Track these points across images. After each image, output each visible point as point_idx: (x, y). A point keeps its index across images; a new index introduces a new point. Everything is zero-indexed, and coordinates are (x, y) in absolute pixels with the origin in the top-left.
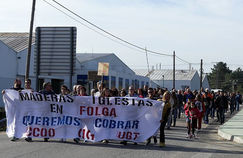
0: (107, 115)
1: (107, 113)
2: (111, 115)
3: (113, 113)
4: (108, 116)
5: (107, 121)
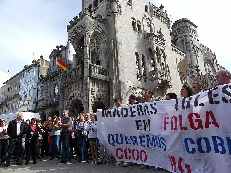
0: (200, 126)
1: (199, 122)
2: (207, 126)
3: (211, 120)
4: (202, 128)
5: (206, 139)
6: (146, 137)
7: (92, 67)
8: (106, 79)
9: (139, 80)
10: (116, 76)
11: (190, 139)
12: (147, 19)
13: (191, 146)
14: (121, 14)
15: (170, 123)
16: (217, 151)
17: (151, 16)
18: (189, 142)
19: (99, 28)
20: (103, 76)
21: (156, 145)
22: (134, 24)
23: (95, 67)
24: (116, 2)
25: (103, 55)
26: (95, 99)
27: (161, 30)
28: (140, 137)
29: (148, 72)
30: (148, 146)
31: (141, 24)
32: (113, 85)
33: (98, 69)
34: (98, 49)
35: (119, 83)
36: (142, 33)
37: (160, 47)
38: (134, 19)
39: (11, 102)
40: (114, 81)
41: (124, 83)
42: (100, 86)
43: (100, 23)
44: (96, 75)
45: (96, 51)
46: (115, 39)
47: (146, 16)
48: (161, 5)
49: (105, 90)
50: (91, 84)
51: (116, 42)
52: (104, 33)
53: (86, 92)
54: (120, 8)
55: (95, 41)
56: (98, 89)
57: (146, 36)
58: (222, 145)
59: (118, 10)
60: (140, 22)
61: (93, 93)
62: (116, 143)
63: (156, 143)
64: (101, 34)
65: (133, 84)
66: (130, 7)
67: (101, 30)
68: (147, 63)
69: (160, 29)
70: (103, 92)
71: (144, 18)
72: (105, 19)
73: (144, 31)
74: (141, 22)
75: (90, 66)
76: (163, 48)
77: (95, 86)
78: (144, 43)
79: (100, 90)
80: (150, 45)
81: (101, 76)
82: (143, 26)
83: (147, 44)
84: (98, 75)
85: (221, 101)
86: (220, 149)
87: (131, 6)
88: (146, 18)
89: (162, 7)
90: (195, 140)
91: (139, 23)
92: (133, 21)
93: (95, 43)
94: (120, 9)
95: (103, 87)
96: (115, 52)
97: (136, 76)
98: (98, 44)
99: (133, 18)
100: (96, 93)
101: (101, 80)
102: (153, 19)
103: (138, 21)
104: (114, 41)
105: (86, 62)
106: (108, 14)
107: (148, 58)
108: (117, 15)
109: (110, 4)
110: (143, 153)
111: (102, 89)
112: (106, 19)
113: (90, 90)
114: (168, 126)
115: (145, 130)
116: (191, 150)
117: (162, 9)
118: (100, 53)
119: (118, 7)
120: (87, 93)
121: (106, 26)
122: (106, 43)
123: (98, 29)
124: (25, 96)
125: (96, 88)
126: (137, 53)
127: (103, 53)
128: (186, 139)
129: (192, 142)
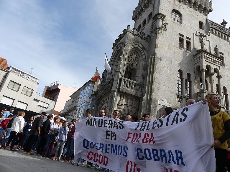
5: (149, 150)
6: (111, 145)
7: (122, 80)
8: (137, 95)
9: (178, 101)
10: (148, 93)
11: (140, 149)
12: (200, 35)
14: (166, 30)
16: (155, 160)
17: (207, 32)
18: (139, 151)
19: (140, 45)
20: (134, 91)
21: (117, 153)
22: (181, 40)
23: (126, 81)
24: (160, 19)
25: (140, 71)
26: (121, 114)
27: (218, 47)
28: (106, 145)
29: (193, 94)
30: (112, 153)
31: (192, 41)
32: (143, 101)
33: (130, 83)
34: (136, 65)
35: (150, 101)
36: (191, 50)
37: (212, 66)
38: (183, 36)
39: (71, 113)
40: (144, 98)
41: (157, 101)
42: (129, 101)
43: (142, 39)
44: (126, 89)
45: (134, 67)
46: (154, 54)
47: (199, 33)
48: (224, 21)
49: (135, 106)
50: (119, 98)
51: (155, 57)
52: (145, 49)
53: (111, 104)
54: (165, 24)
55: (134, 57)
56: (125, 103)
57: (196, 53)
58: (157, 155)
59: (162, 26)
60: (190, 39)
61: (119, 106)
62: (89, 147)
63: (117, 152)
64: (141, 50)
65: (170, 104)
66: (179, 23)
67: (141, 46)
68: (193, 83)
69: (216, 46)
70: (133, 108)
71: (196, 35)
72: (148, 36)
73: (194, 48)
74: (192, 39)
75: (121, 80)
76: (218, 68)
77: (123, 100)
78: (192, 61)
79: (128, 105)
80: (199, 63)
81: (132, 91)
82: (194, 43)
83: (196, 62)
84: (128, 89)
86: (156, 158)
87: (181, 22)
88: (198, 34)
89: (224, 23)
90: (143, 150)
91: (188, 40)
92: (181, 37)
93: (133, 59)
94: (165, 26)
95: (133, 102)
96: (151, 67)
97: (176, 96)
98: (137, 60)
99: (180, 35)
100: (123, 107)
101: (131, 95)
102: (209, 36)
103: (187, 38)
104: (152, 57)
105: (117, 75)
106: (152, 31)
107: (196, 78)
108: (160, 32)
109: (155, 21)
110: (106, 159)
111: (131, 104)
112: (150, 36)
113: (117, 103)
115: (112, 139)
117: (224, 26)
118: (138, 69)
119: (162, 24)
120: (111, 106)
121: (149, 42)
122: (146, 59)
123: (138, 45)
124: (80, 108)
125: (124, 102)
126: (180, 71)
127: (141, 69)
128: (138, 149)
129: (141, 152)
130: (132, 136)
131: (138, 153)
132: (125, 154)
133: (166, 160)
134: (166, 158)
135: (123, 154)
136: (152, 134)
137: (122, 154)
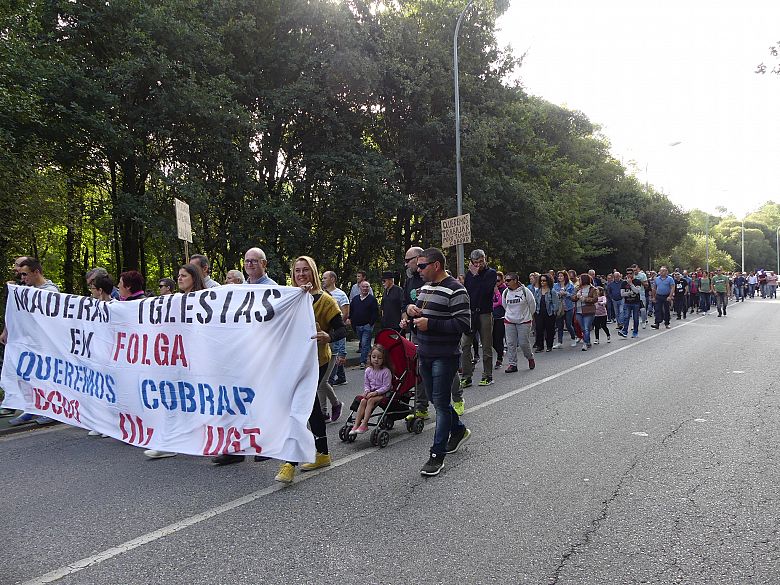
0: (166, 361)
2: (174, 362)
3: (179, 352)
4: (167, 364)
5: (170, 385)
11: (151, 382)
13: (152, 396)
15: (126, 347)
16: (184, 409)
18: (148, 387)
21: (95, 392)
58: (190, 397)
85: (195, 319)
86: (188, 404)
90: (157, 385)
114: (123, 353)
115: (82, 354)
116: (151, 403)
128: (145, 382)
129: (153, 388)
130: (125, 341)
131: (144, 391)
132: (111, 396)
133: (212, 408)
134: (212, 402)
135: (107, 396)
136: (179, 338)
137: (104, 396)
